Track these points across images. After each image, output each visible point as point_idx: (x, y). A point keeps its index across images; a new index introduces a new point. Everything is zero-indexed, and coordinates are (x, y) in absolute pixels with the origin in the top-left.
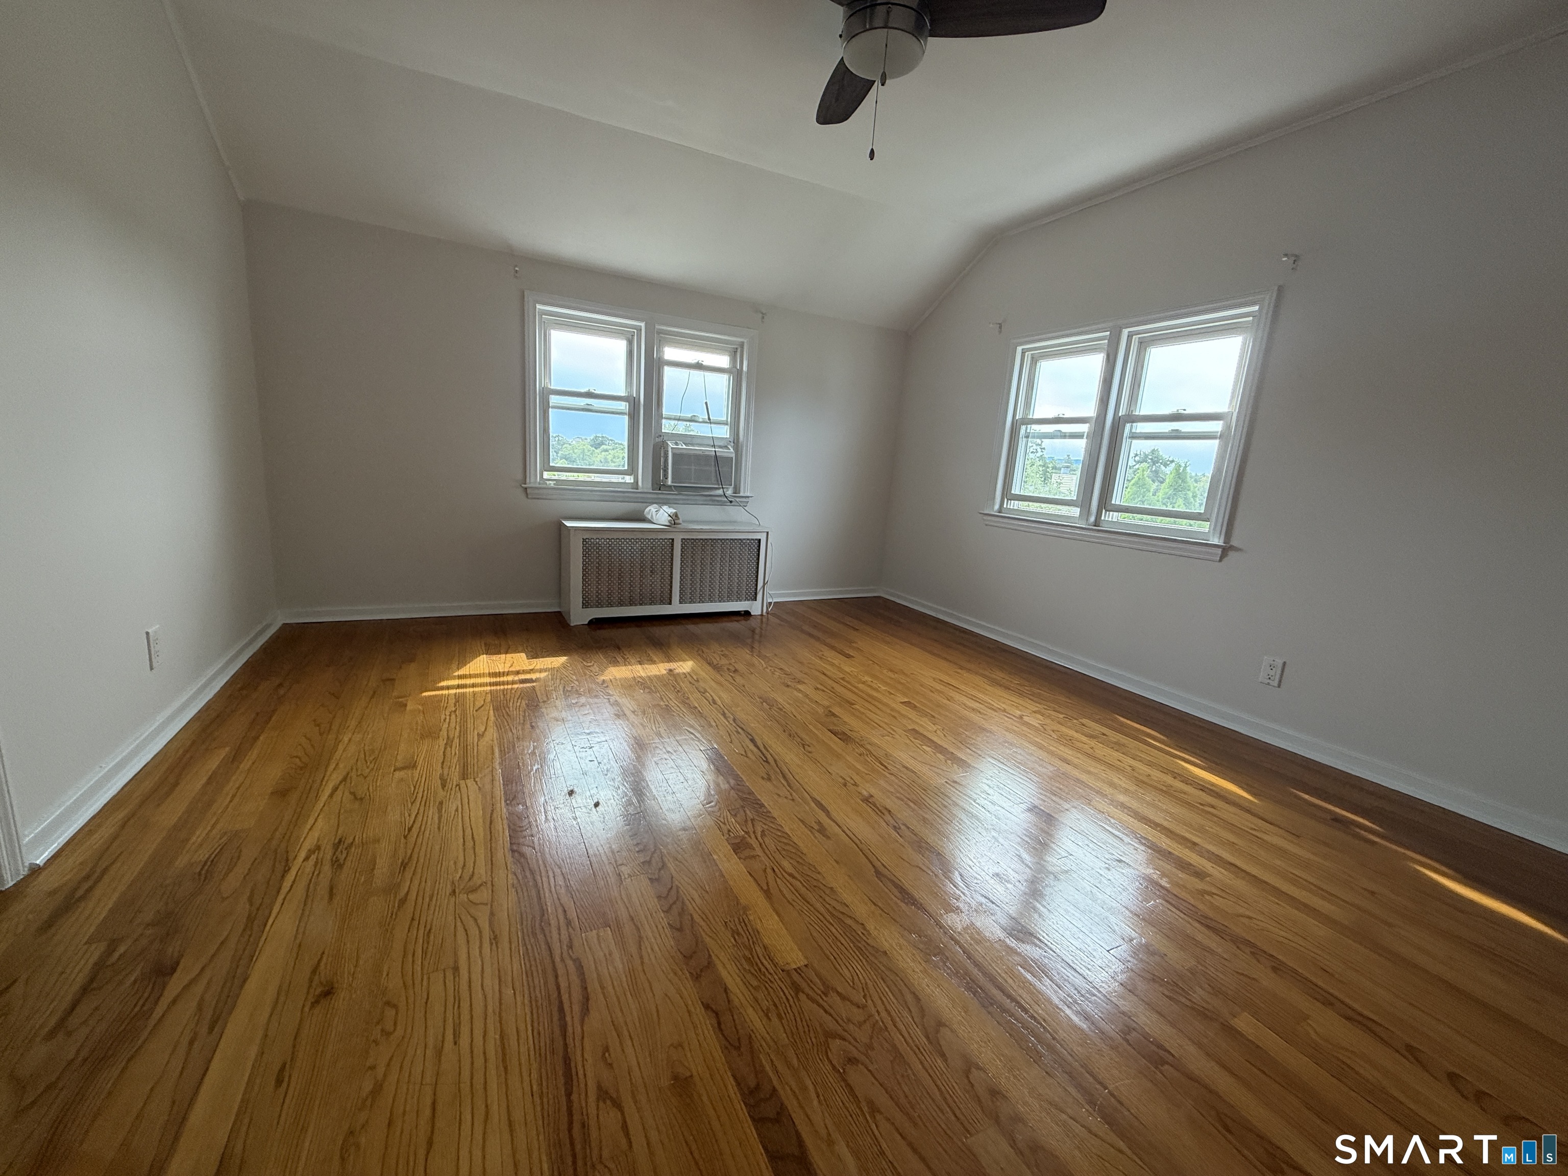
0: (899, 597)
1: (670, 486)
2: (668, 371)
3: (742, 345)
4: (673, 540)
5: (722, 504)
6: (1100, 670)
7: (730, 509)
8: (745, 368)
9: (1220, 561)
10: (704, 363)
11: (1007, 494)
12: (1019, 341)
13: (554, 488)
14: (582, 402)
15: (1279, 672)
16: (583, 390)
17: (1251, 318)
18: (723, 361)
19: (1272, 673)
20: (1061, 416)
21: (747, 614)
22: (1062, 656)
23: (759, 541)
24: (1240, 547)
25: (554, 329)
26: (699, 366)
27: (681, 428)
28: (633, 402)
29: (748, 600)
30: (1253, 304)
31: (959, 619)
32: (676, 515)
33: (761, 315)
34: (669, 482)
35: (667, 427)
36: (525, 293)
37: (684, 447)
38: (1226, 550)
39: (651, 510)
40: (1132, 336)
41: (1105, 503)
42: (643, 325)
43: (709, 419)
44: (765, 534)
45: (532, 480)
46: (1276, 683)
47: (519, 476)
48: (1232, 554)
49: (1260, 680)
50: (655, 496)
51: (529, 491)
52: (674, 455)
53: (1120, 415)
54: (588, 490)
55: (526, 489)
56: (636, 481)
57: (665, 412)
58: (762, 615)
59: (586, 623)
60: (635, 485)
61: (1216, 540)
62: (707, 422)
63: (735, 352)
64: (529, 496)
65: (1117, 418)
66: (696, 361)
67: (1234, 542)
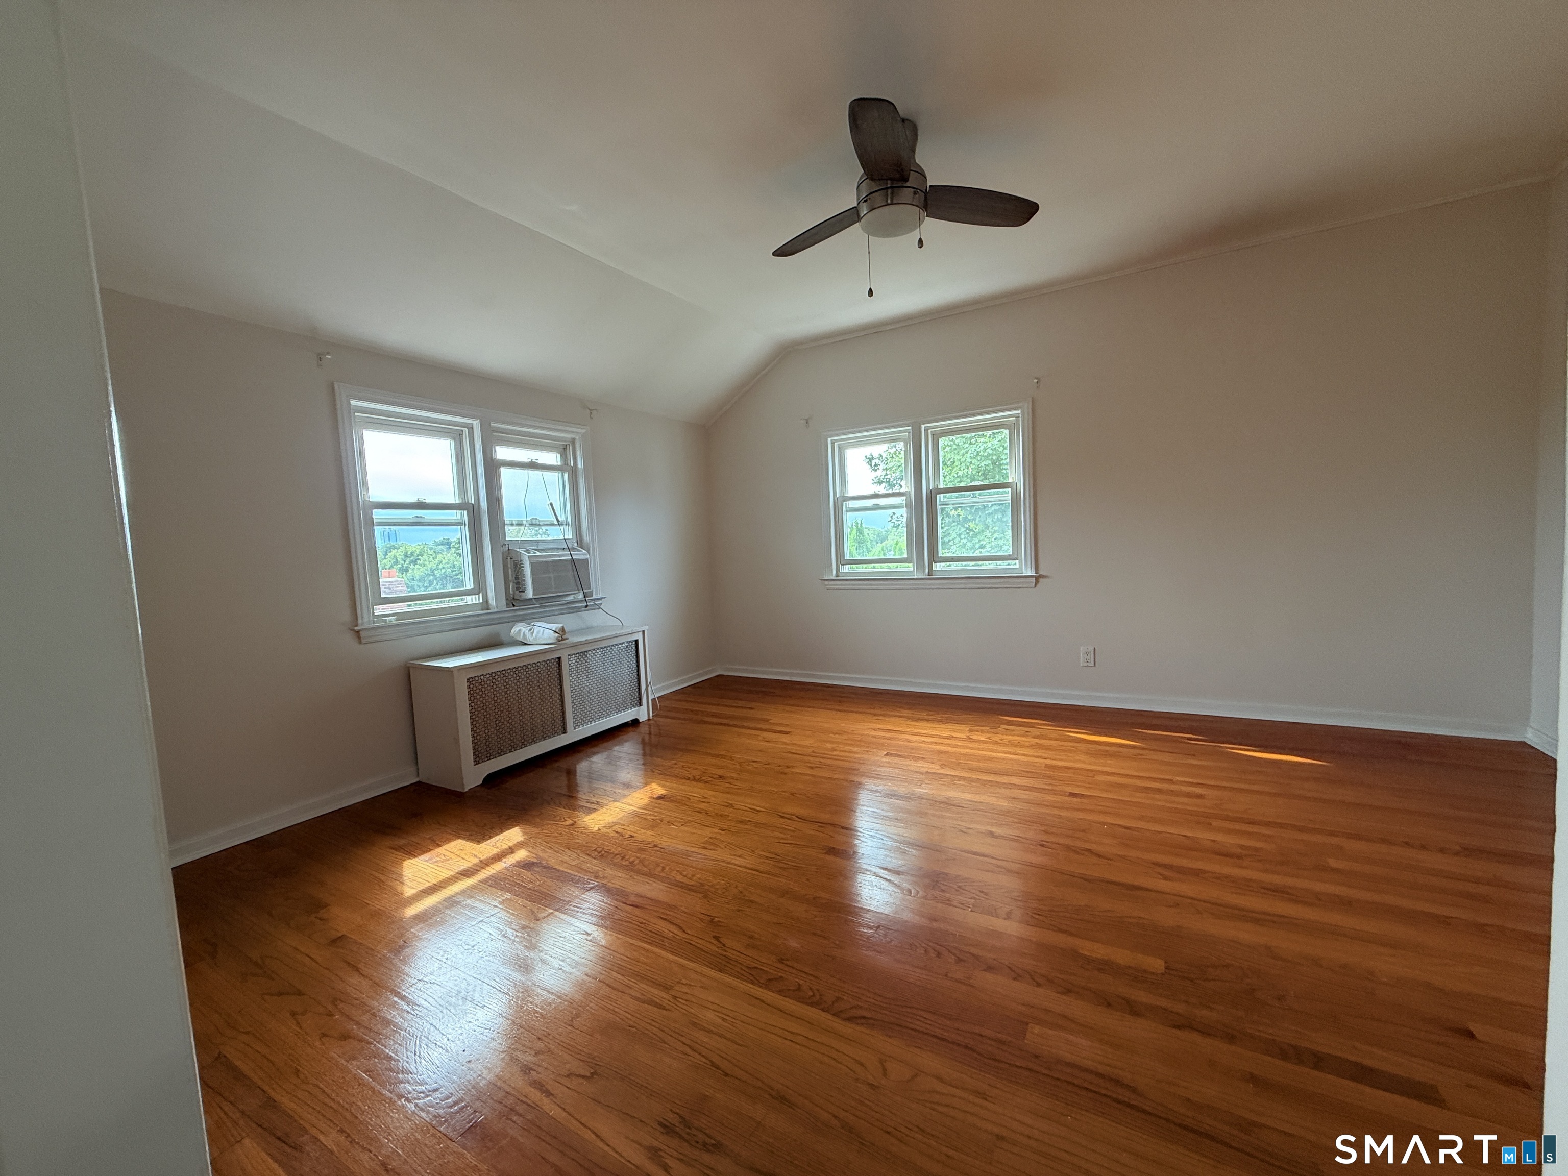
0: (736, 670)
1: (531, 599)
2: (504, 472)
3: (573, 441)
4: (559, 658)
5: (578, 610)
6: (962, 688)
7: (585, 614)
8: (580, 464)
9: (1035, 587)
10: (539, 462)
11: (841, 560)
12: (829, 433)
13: (398, 625)
14: (410, 514)
15: (1093, 655)
16: (412, 499)
17: (1014, 418)
18: (551, 458)
19: (1089, 657)
20: (877, 492)
21: (635, 723)
22: (929, 685)
23: (637, 641)
24: (1048, 575)
25: (367, 429)
26: (533, 465)
27: (527, 534)
28: (473, 511)
29: (635, 707)
30: (1017, 409)
31: (821, 677)
32: (563, 630)
33: (588, 411)
34: (530, 594)
35: (511, 534)
36: (336, 387)
37: (539, 554)
38: (1038, 578)
39: (520, 630)
40: (928, 430)
41: (934, 557)
42: (476, 423)
43: (558, 521)
44: (641, 633)
45: (366, 620)
46: (1092, 664)
47: (346, 616)
48: (1041, 580)
49: (1081, 665)
50: (510, 614)
51: (362, 634)
52: (532, 564)
53: (931, 488)
54: (436, 620)
55: (358, 632)
56: (486, 601)
57: (507, 519)
58: (649, 720)
59: (481, 782)
60: (486, 605)
61: (1030, 572)
62: (553, 525)
63: (565, 449)
64: (363, 641)
65: (929, 492)
66: (530, 460)
67: (1041, 572)
